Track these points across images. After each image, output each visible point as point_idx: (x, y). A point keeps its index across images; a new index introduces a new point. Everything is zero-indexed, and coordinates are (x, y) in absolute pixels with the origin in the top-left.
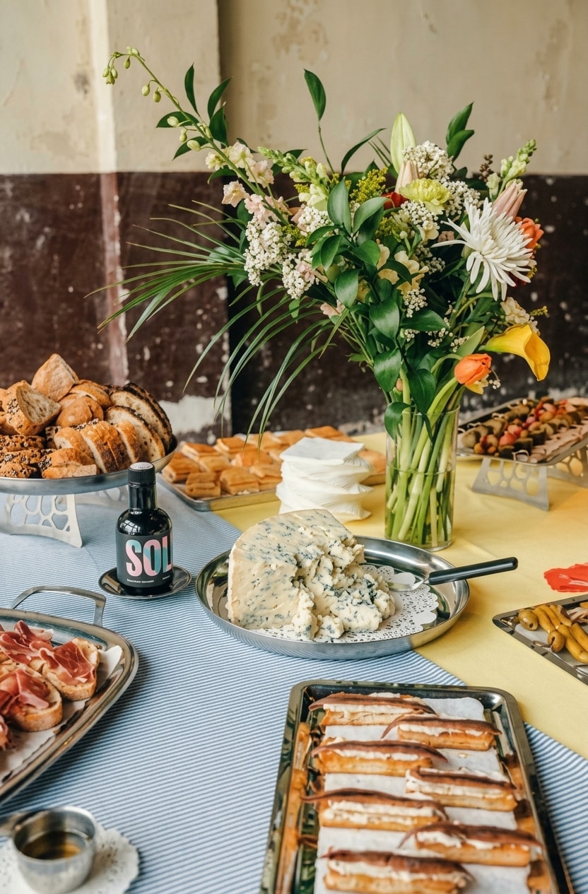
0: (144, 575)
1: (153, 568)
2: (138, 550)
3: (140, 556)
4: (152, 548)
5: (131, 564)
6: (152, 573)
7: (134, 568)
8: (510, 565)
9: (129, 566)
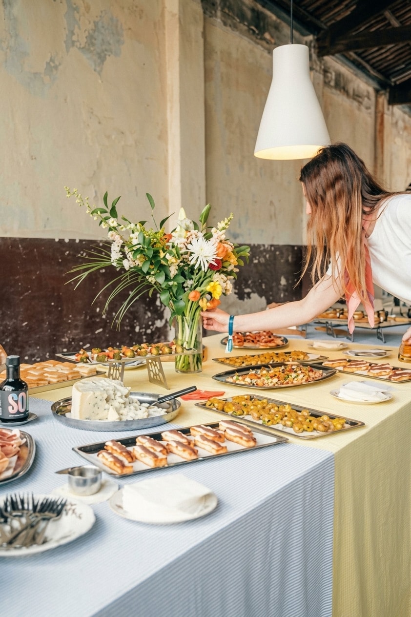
0: (18, 412)
1: (23, 408)
2: (16, 398)
3: (17, 402)
4: (23, 397)
5: (11, 407)
6: (22, 410)
7: (13, 408)
8: (194, 389)
9: (10, 408)
